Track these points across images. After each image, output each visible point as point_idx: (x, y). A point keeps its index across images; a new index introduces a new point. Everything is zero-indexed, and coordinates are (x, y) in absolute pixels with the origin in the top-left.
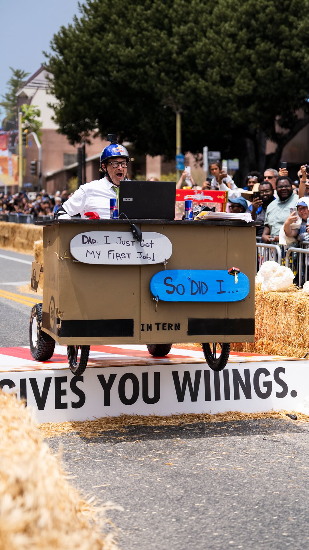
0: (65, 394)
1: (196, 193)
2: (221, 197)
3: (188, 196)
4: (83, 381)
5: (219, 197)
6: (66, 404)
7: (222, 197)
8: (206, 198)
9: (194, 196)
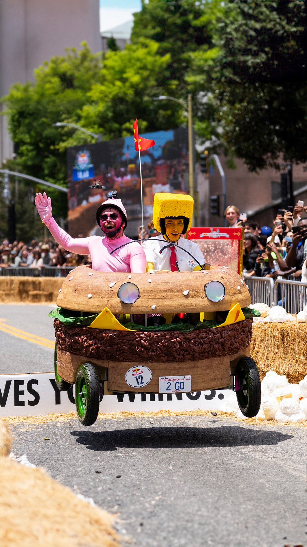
0: (23, 394)
1: (212, 231)
2: (237, 234)
3: (203, 234)
4: (37, 384)
5: (235, 234)
6: (24, 402)
7: (239, 234)
8: (222, 236)
9: (210, 234)
